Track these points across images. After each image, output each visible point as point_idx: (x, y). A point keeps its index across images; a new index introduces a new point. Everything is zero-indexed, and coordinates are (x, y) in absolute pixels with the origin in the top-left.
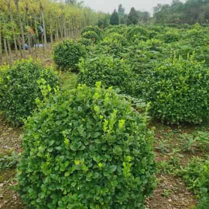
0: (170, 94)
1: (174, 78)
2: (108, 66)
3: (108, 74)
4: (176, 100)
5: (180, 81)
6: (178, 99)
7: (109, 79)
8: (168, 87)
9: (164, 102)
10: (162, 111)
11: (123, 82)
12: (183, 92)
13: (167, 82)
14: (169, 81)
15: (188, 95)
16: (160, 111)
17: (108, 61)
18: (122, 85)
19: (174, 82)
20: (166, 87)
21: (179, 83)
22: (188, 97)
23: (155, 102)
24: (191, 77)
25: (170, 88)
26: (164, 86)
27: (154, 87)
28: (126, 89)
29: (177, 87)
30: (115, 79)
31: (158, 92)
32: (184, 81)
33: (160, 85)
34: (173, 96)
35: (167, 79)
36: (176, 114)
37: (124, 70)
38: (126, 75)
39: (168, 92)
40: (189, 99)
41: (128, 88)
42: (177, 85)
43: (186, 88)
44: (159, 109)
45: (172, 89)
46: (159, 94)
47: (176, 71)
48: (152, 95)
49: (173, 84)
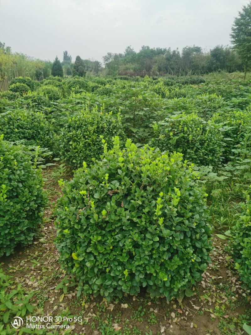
0: (81, 144)
1: (83, 129)
2: (21, 120)
3: (22, 128)
4: (88, 149)
5: (89, 131)
6: (90, 148)
7: (23, 133)
8: (79, 137)
9: (77, 152)
10: (76, 160)
11: (39, 136)
12: (92, 141)
13: (77, 132)
14: (79, 132)
15: (98, 144)
16: (74, 161)
17: (21, 114)
18: (39, 139)
19: (84, 132)
20: (77, 137)
21: (88, 133)
22: (97, 145)
23: (69, 153)
24: (98, 127)
25: (80, 138)
26: (75, 137)
27: (67, 138)
28: (43, 143)
29: (86, 137)
30: (29, 133)
31: (71, 143)
32: (92, 131)
33: (71, 136)
34: (85, 146)
35: (77, 130)
36: (90, 162)
37: (40, 124)
38: (42, 129)
39: (79, 142)
40: (98, 148)
41: (46, 142)
42: (87, 135)
43: (94, 137)
44: (73, 159)
45: (83, 139)
46: (71, 145)
47: (86, 121)
48: (66, 146)
49: (83, 134)
